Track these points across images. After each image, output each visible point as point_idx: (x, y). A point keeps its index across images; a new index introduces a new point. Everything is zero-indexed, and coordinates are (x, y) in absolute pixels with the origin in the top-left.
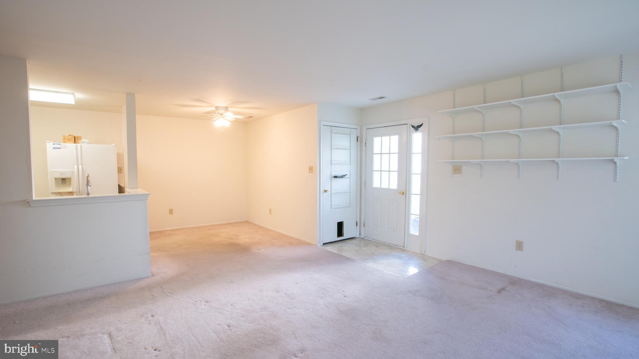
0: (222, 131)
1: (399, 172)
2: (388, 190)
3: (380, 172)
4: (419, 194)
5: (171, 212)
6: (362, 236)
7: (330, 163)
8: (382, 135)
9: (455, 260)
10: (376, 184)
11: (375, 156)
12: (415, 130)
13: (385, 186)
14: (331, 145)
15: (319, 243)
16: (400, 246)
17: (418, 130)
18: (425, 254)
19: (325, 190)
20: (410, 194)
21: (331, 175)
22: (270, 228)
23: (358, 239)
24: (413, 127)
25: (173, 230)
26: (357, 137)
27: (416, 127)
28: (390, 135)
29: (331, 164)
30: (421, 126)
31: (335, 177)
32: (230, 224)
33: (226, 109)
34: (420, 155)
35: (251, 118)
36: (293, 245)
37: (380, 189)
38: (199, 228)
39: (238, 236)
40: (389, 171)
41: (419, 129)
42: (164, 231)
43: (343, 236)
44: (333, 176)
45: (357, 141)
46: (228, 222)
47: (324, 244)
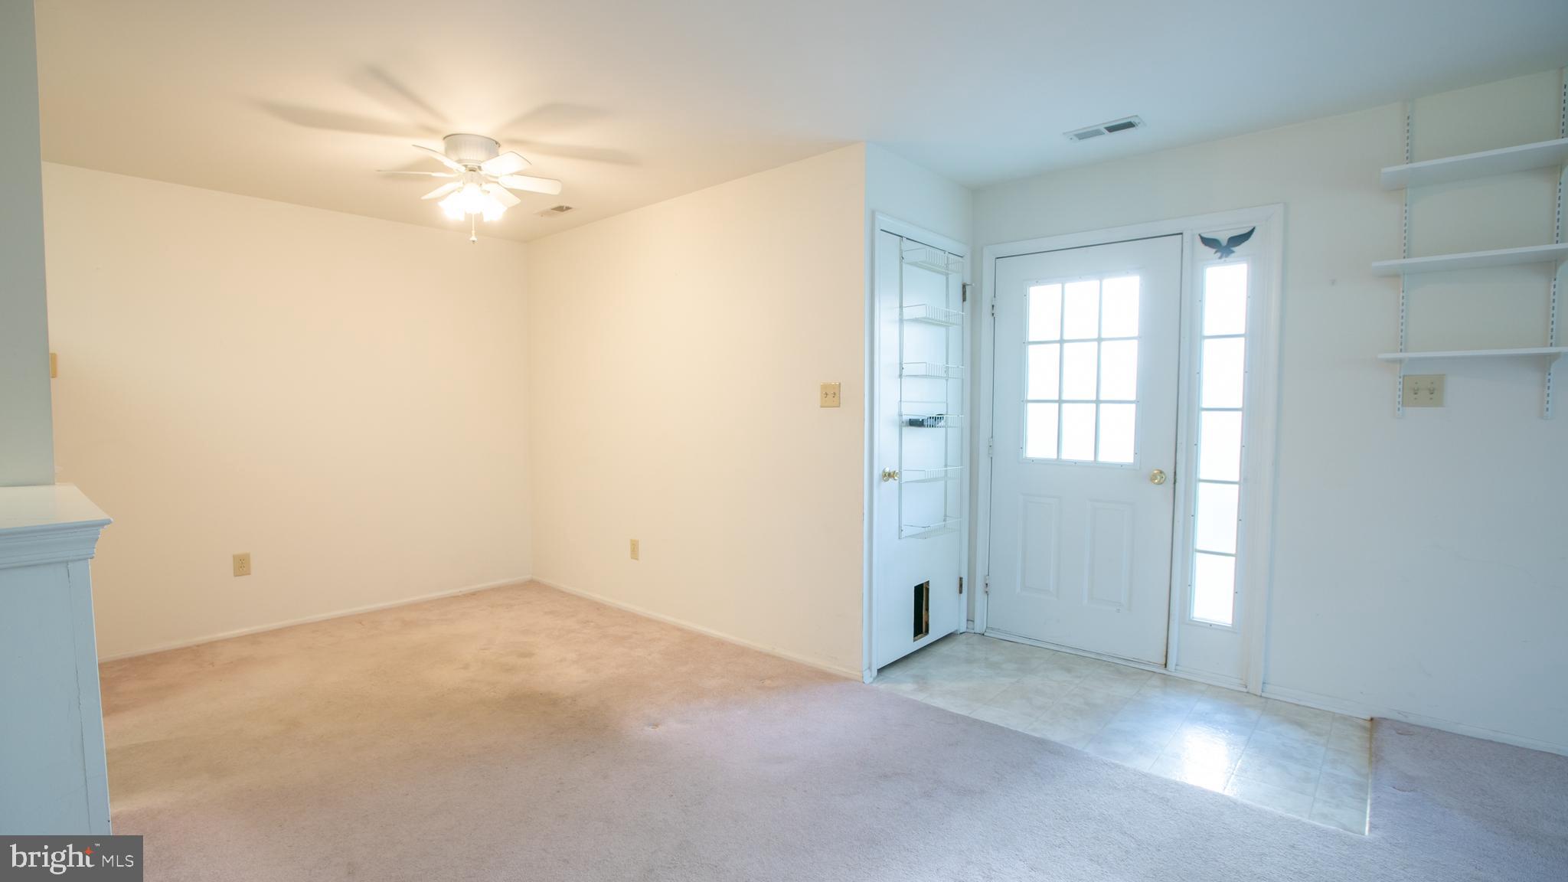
0: (473, 238)
1: (1145, 403)
2: (1096, 469)
3: (1057, 405)
4: (1237, 479)
5: (242, 565)
6: (979, 627)
7: (898, 373)
8: (1062, 276)
9: (1412, 720)
10: (1039, 445)
11: (1033, 351)
12: (1219, 254)
13: (1077, 450)
14: (901, 307)
15: (868, 671)
16: (1149, 663)
17: (1233, 252)
18: (1263, 695)
19: (884, 471)
20: (1193, 480)
21: (901, 415)
22: (639, 609)
23: (963, 637)
24: (1207, 242)
25: (254, 639)
26: (964, 286)
27: (1224, 241)
28: (1100, 273)
29: (901, 376)
30: (1246, 236)
31: (915, 423)
32: (473, 594)
33: (493, 146)
34: (1239, 346)
35: (566, 215)
36: (768, 682)
37: (1058, 463)
38: (358, 619)
39: (530, 655)
40: (1098, 402)
41: (1234, 249)
42: (212, 644)
43: (927, 631)
44: (906, 418)
45: (964, 300)
46: (465, 589)
47: (880, 670)
